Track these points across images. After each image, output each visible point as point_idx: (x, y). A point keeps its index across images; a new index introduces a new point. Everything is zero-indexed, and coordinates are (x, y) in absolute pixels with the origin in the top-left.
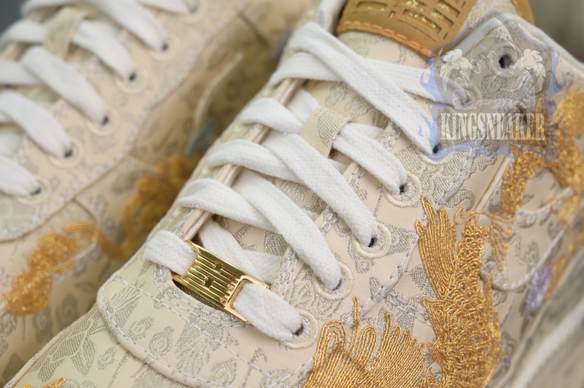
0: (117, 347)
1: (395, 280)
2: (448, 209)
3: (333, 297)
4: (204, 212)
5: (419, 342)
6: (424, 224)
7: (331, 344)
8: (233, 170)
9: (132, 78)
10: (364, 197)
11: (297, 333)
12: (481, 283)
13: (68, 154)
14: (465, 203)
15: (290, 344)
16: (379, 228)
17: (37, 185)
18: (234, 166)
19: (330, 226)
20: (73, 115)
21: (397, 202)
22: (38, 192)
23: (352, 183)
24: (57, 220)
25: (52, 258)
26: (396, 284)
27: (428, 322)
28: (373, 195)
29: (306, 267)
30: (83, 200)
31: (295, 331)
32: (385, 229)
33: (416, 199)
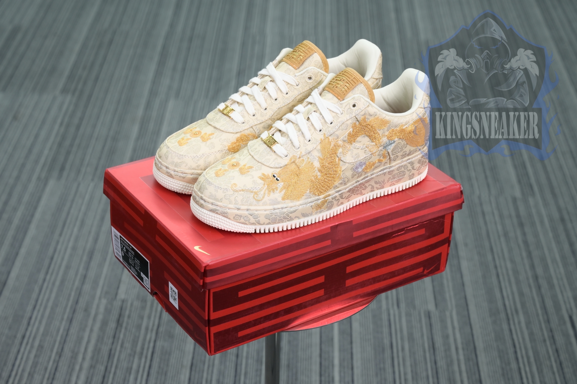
0: (248, 153)
1: (311, 150)
2: (330, 138)
3: (296, 150)
4: (276, 128)
5: (315, 166)
6: (323, 139)
7: (293, 160)
8: (286, 120)
9: (276, 100)
10: (310, 130)
11: (286, 156)
12: (337, 158)
13: (254, 115)
14: (335, 137)
15: (283, 158)
16: (311, 138)
17: (244, 121)
18: (287, 119)
19: (300, 135)
20: (258, 105)
21: (318, 133)
22: (244, 123)
23: (309, 127)
24: (246, 131)
25: (242, 140)
26: (311, 151)
27: (318, 162)
28: (313, 130)
29: (292, 143)
30: (254, 128)
31: (285, 156)
32: (313, 138)
33: (322, 133)
